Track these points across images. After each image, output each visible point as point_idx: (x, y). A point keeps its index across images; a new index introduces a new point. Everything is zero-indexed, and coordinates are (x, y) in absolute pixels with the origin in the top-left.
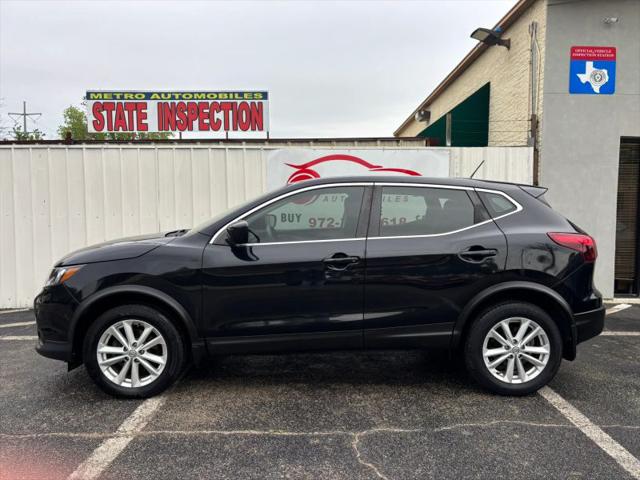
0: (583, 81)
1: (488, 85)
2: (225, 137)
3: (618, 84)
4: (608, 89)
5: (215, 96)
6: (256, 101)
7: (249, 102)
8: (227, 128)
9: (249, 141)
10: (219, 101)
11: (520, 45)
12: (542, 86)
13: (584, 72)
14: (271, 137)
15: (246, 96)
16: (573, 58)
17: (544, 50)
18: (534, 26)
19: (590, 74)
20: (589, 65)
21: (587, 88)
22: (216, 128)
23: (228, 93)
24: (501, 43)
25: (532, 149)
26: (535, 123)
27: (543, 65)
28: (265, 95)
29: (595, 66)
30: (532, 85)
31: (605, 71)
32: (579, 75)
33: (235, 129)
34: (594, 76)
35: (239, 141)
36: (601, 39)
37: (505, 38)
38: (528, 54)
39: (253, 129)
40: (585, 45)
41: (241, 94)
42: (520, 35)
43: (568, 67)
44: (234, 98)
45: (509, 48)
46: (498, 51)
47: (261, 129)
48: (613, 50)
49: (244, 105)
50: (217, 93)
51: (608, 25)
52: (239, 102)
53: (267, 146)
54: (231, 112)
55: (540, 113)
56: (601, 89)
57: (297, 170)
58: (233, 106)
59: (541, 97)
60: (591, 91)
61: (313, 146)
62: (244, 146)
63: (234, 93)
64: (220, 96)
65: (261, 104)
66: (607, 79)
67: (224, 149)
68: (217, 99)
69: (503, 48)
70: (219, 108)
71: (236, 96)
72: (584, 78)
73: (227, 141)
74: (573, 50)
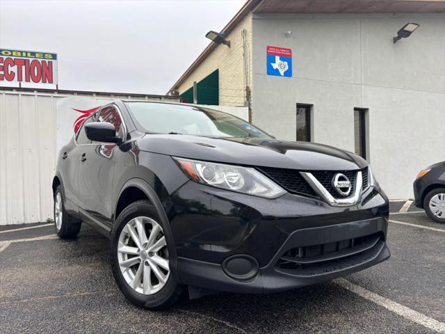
0: (275, 68)
1: (218, 70)
2: (18, 86)
3: (294, 71)
4: (288, 73)
5: (10, 53)
6: (47, 61)
7: (40, 60)
8: (20, 79)
9: (39, 90)
10: (13, 58)
11: (237, 44)
12: (251, 69)
13: (274, 62)
14: (59, 89)
15: (37, 55)
16: (268, 53)
17: (251, 46)
18: (244, 31)
19: (278, 64)
20: (277, 58)
21: (276, 72)
22: (10, 78)
23: (22, 52)
24: (225, 43)
25: (247, 108)
26: (248, 91)
27: (251, 55)
28: (54, 56)
29: (280, 59)
30: (246, 69)
31: (286, 63)
32: (272, 64)
33: (28, 80)
34: (280, 65)
35: (31, 90)
36: (283, 44)
37: (227, 40)
38: (242, 49)
39: (44, 82)
40: (275, 46)
41: (33, 54)
42: (236, 38)
43: (266, 59)
44: (26, 56)
45: (229, 46)
46: (223, 48)
47: (51, 82)
48: (290, 51)
49: (35, 62)
50: (12, 51)
51: (287, 35)
52: (31, 60)
53: (56, 95)
54: (23, 67)
55: (251, 86)
56: (285, 73)
57: (82, 114)
58: (26, 62)
59: (251, 76)
60: (279, 75)
61: (95, 97)
62: (35, 93)
63: (27, 52)
64: (14, 54)
65: (50, 63)
66: (287, 68)
67: (18, 95)
68: (12, 55)
69: (226, 46)
70: (13, 63)
71: (29, 54)
72: (275, 66)
73: (19, 89)
74: (268, 48)
